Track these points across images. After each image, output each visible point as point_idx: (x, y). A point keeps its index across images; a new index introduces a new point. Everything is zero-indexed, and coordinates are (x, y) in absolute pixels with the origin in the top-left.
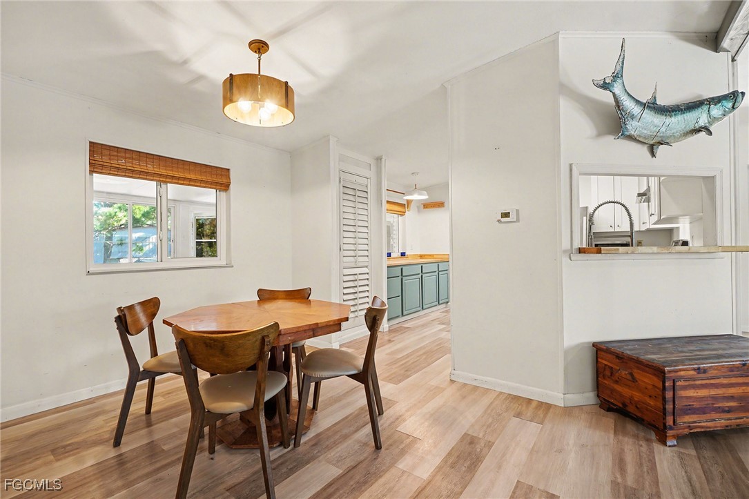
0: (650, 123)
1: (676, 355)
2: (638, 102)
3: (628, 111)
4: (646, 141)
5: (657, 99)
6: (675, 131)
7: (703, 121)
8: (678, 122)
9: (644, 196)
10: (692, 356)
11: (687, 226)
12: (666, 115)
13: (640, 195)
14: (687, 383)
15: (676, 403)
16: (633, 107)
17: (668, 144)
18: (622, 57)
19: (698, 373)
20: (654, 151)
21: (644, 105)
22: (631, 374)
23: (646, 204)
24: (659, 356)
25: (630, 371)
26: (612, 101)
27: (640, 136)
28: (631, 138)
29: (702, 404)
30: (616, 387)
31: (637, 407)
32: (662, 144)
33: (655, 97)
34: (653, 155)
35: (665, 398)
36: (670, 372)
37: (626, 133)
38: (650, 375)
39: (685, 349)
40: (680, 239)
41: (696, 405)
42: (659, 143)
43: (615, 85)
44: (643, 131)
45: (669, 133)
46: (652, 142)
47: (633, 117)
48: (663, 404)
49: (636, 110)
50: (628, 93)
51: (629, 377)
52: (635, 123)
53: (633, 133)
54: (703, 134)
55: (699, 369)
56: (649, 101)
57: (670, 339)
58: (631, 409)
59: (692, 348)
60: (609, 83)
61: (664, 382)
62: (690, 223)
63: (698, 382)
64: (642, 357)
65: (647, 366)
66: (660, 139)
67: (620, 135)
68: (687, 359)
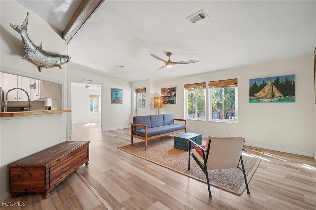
0: (39, 56)
1: (49, 157)
2: (34, 45)
3: (29, 47)
4: (37, 64)
5: (42, 47)
6: (49, 63)
7: (58, 63)
8: (50, 60)
9: (33, 86)
10: (55, 155)
11: (51, 100)
12: (46, 56)
13: (31, 86)
14: (54, 168)
15: (50, 178)
16: (32, 46)
17: (46, 67)
18: (27, 20)
19: (58, 161)
20: (40, 69)
21: (37, 48)
22: (30, 174)
23: (34, 90)
24: (43, 160)
25: (29, 172)
26: (21, 38)
27: (34, 61)
28: (30, 60)
29: (59, 173)
30: (22, 183)
31: (33, 188)
32: (44, 67)
33: (41, 46)
34: (40, 71)
35: (46, 178)
36: (48, 166)
37: (28, 57)
38: (39, 171)
39: (52, 153)
40: (48, 106)
41: (57, 174)
42: (42, 66)
43: (23, 32)
44: (36, 59)
45: (46, 63)
46: (40, 65)
47: (31, 51)
48: (45, 181)
49: (33, 48)
50: (29, 39)
51: (29, 176)
52: (32, 54)
53: (31, 58)
54: (58, 67)
55: (58, 160)
56: (39, 47)
57: (46, 150)
58: (30, 190)
59: (55, 152)
60: (19, 29)
61: (45, 171)
62: (52, 100)
63: (57, 165)
64: (35, 164)
65: (38, 167)
66: (43, 65)
67: (24, 57)
68: (54, 158)
